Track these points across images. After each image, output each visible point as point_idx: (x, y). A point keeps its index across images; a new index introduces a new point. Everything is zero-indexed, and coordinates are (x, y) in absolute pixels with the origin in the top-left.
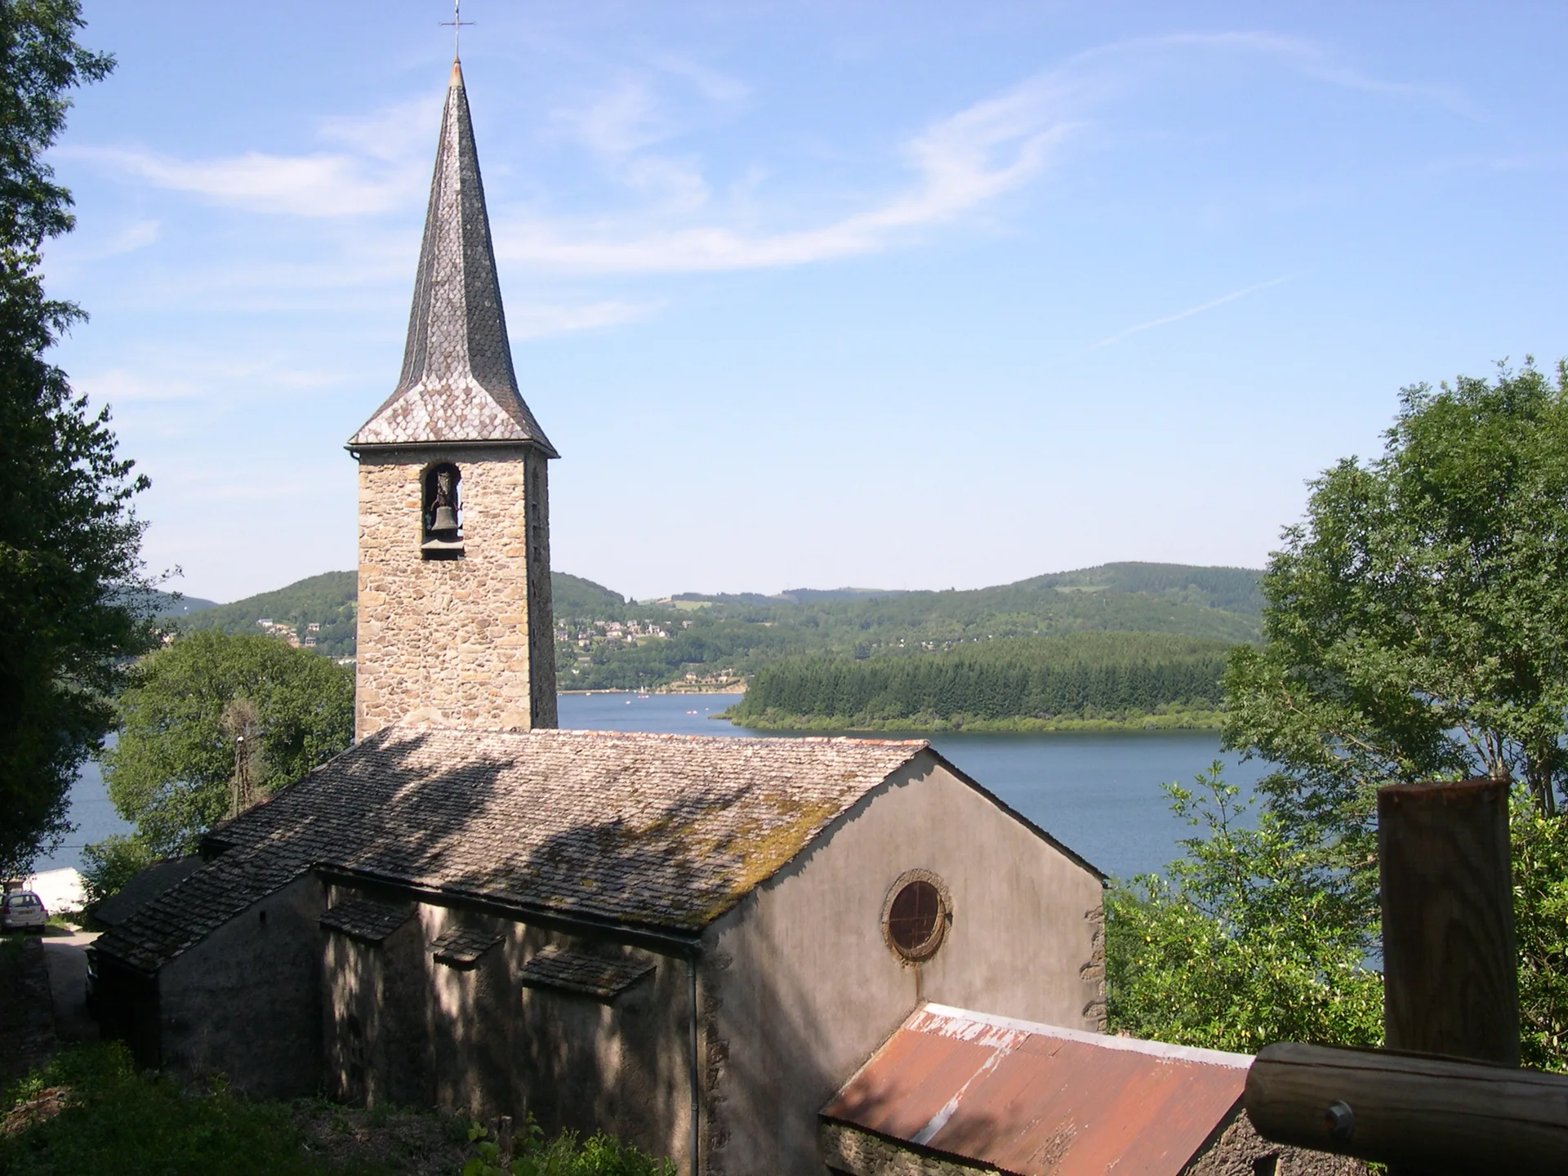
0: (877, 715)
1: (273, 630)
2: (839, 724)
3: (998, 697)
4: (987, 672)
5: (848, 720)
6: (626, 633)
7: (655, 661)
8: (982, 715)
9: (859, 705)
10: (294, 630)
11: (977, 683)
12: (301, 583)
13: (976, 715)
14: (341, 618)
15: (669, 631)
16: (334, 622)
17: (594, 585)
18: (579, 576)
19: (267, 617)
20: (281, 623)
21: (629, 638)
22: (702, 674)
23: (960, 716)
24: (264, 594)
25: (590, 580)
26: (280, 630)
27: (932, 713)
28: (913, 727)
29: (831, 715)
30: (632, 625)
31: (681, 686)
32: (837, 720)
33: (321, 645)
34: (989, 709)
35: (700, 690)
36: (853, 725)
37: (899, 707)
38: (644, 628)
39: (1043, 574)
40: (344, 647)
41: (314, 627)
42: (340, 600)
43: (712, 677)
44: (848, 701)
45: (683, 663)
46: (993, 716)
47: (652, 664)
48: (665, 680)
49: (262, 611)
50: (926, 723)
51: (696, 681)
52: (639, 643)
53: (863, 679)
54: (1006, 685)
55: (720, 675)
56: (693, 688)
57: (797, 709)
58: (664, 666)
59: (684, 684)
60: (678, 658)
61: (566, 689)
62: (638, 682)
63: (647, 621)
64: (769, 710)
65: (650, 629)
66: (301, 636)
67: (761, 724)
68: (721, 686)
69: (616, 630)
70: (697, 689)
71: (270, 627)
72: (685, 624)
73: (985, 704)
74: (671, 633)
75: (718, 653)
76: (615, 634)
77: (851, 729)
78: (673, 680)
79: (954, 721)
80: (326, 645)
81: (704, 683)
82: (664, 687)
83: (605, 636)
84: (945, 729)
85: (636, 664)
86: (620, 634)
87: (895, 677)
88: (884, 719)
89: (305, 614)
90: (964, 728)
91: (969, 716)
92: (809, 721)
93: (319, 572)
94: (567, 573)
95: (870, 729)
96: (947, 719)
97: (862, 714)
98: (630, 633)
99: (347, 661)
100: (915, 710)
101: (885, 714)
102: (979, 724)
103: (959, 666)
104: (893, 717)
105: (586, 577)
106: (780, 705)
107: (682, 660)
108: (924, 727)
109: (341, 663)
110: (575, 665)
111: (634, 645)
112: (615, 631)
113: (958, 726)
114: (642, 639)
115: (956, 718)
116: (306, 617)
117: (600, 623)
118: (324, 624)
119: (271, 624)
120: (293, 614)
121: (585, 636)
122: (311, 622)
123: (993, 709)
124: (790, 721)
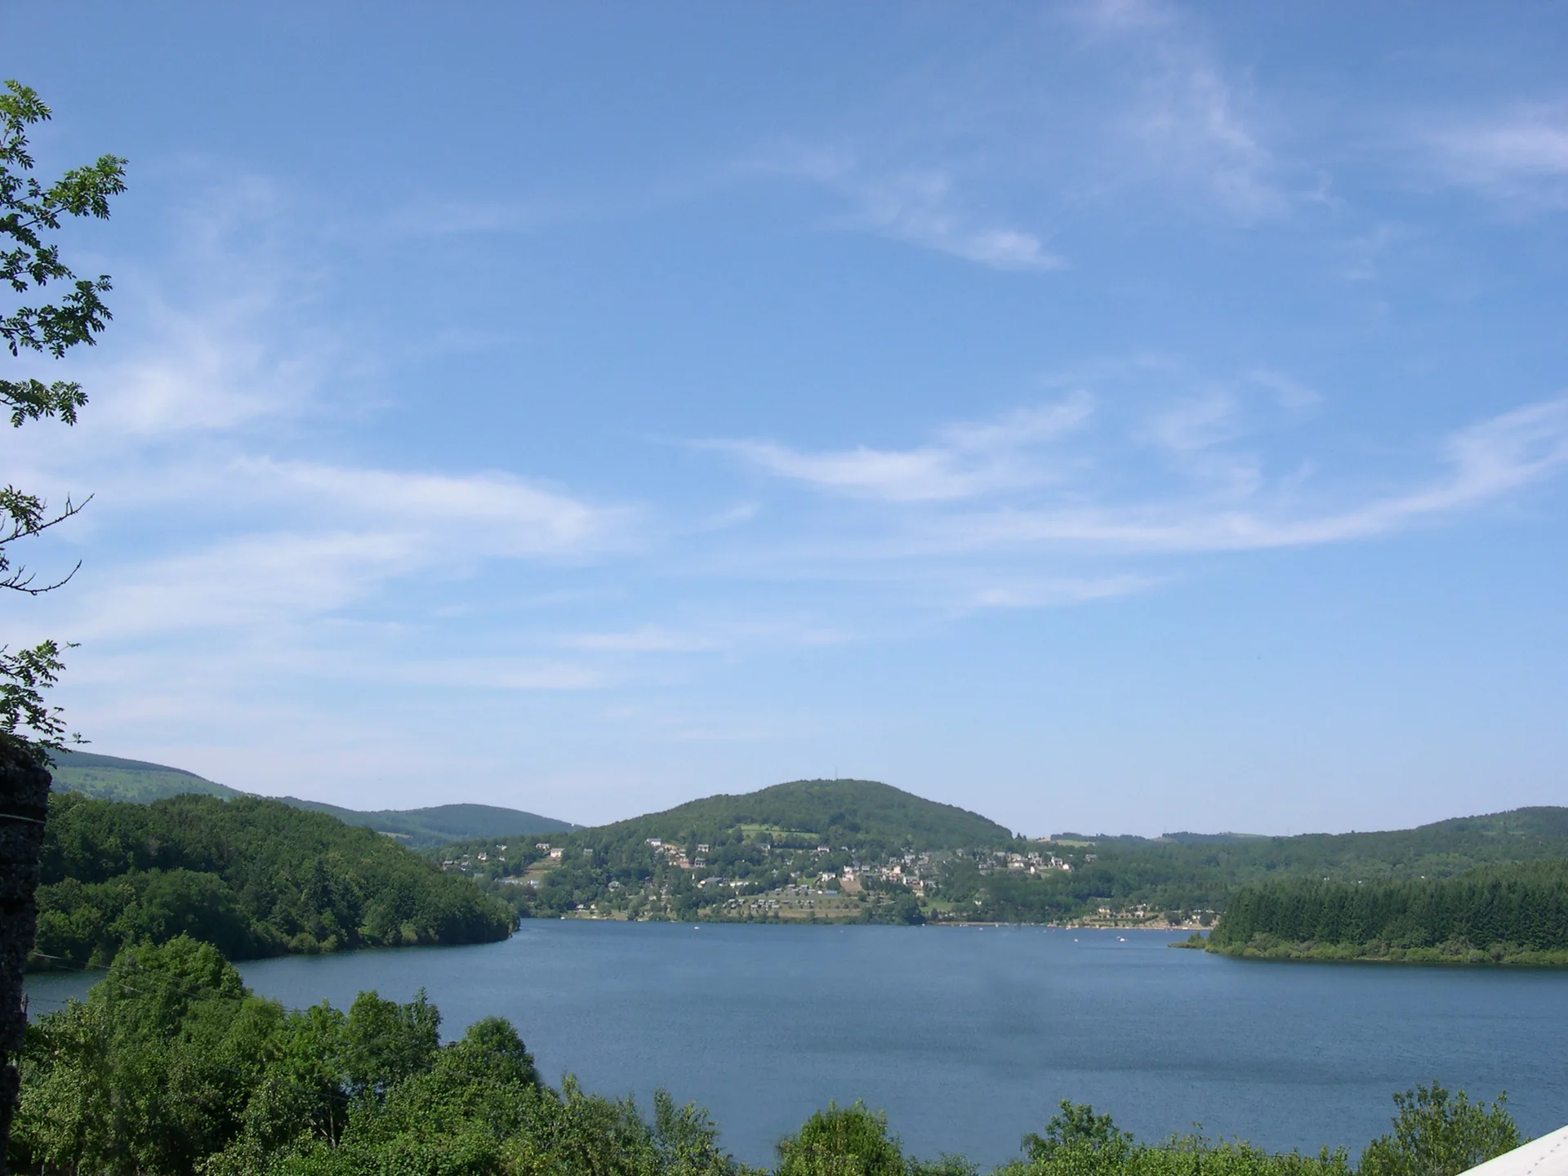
0: (1395, 942)
1: (662, 849)
2: (1345, 953)
3: (1549, 924)
4: (1534, 894)
5: (1357, 949)
6: (1028, 865)
7: (1061, 894)
8: (1528, 945)
9: (1370, 932)
10: (683, 850)
11: (1521, 907)
12: (688, 805)
13: (1521, 945)
14: (731, 840)
15: (1072, 864)
16: (723, 844)
17: (981, 818)
18: (967, 809)
19: (655, 837)
20: (669, 843)
21: (1032, 870)
22: (1116, 908)
23: (1501, 945)
24: (651, 815)
25: (978, 813)
26: (669, 850)
27: (1464, 942)
28: (1442, 957)
29: (1335, 942)
30: (1034, 857)
31: (1095, 920)
32: (1345, 948)
33: (712, 866)
34: (1539, 938)
35: (1116, 925)
36: (1363, 954)
37: (1423, 933)
38: (1047, 860)
39: (1450, 818)
40: (736, 869)
41: (704, 848)
42: (728, 822)
43: (1127, 911)
44: (1358, 926)
45: (1090, 898)
46: (1543, 947)
47: (1059, 897)
48: (1072, 915)
49: (650, 830)
50: (1457, 952)
51: (1111, 915)
52: (1043, 876)
53: (1375, 900)
54: (1559, 911)
55: (1136, 910)
56: (1108, 923)
57: (1292, 935)
58: (1071, 899)
59: (1097, 917)
60: (1086, 892)
61: (968, 921)
62: (1044, 916)
63: (1050, 853)
64: (1257, 936)
65: (1053, 861)
66: (691, 856)
67: (1249, 951)
68: (1137, 921)
69: (1017, 861)
70: (1113, 924)
71: (658, 847)
72: (1088, 857)
73: (1533, 932)
74: (1075, 866)
75: (1127, 889)
76: (1017, 865)
77: (1363, 958)
78: (1084, 913)
79: (1493, 951)
80: (716, 866)
81: (1119, 918)
82: (1076, 921)
83: (1006, 866)
84: (1482, 961)
85: (1042, 897)
86: (1022, 865)
87: (1415, 899)
88: (1404, 947)
89: (694, 835)
90: (1507, 959)
91: (1512, 946)
92: (1309, 949)
93: (706, 795)
94: (954, 805)
95: (1387, 958)
96: (1484, 949)
97: (1375, 942)
98: (1033, 865)
99: (739, 884)
100: (1443, 938)
101: (1406, 941)
102: (1526, 955)
103: (1496, 886)
104: (1416, 945)
105: (974, 811)
106: (1271, 930)
107: (1089, 895)
108: (1455, 958)
109: (733, 885)
110: (977, 896)
111: (1037, 876)
112: (1017, 863)
113: (1499, 957)
114: (1044, 871)
115: (1496, 948)
116: (694, 839)
117: (1001, 854)
118: (715, 844)
119: (659, 843)
120: (682, 834)
121: (985, 866)
122: (701, 843)
123: (1543, 938)
124: (1284, 947)
